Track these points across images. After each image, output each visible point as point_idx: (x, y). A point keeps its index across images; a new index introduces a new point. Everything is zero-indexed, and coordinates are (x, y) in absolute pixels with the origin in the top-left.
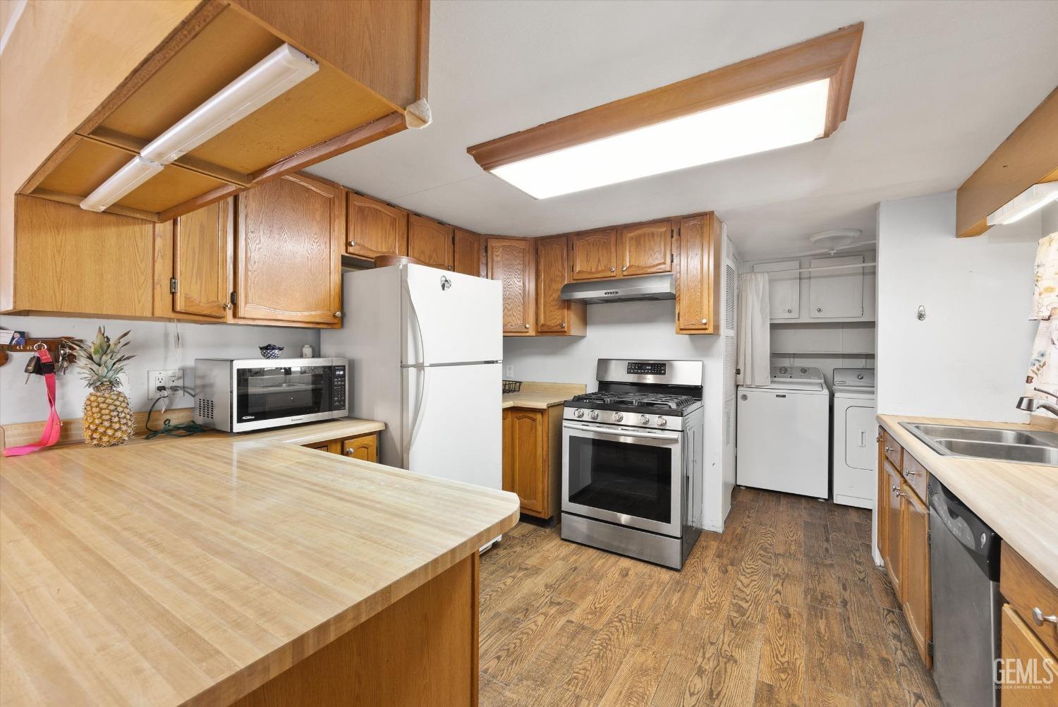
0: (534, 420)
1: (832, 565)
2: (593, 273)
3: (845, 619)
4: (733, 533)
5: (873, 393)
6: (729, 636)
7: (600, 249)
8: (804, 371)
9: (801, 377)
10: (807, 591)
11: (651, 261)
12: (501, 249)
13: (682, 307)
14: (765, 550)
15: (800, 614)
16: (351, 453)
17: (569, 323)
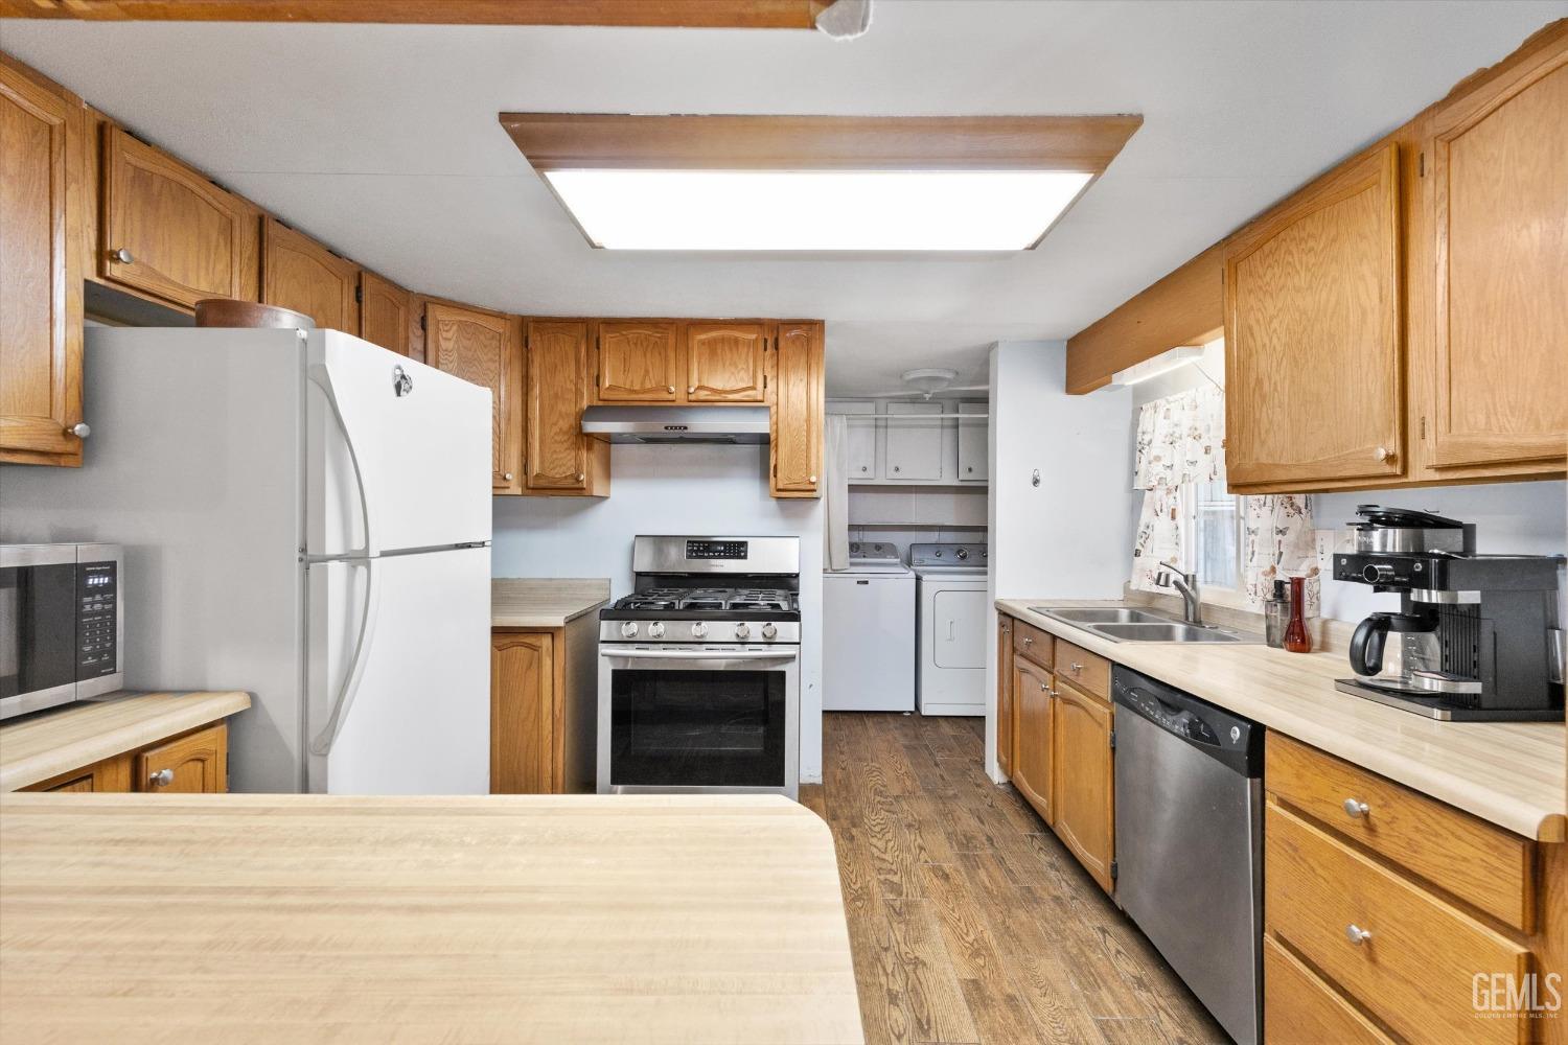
0: (534, 648)
1: (955, 796)
2: (635, 392)
3: (1001, 861)
4: (835, 781)
5: (985, 573)
6: (900, 929)
7: (648, 355)
8: (878, 547)
9: (876, 556)
10: (950, 836)
11: (733, 383)
12: (455, 328)
13: (778, 455)
14: (880, 793)
15: (957, 870)
16: (165, 781)
17: (589, 474)
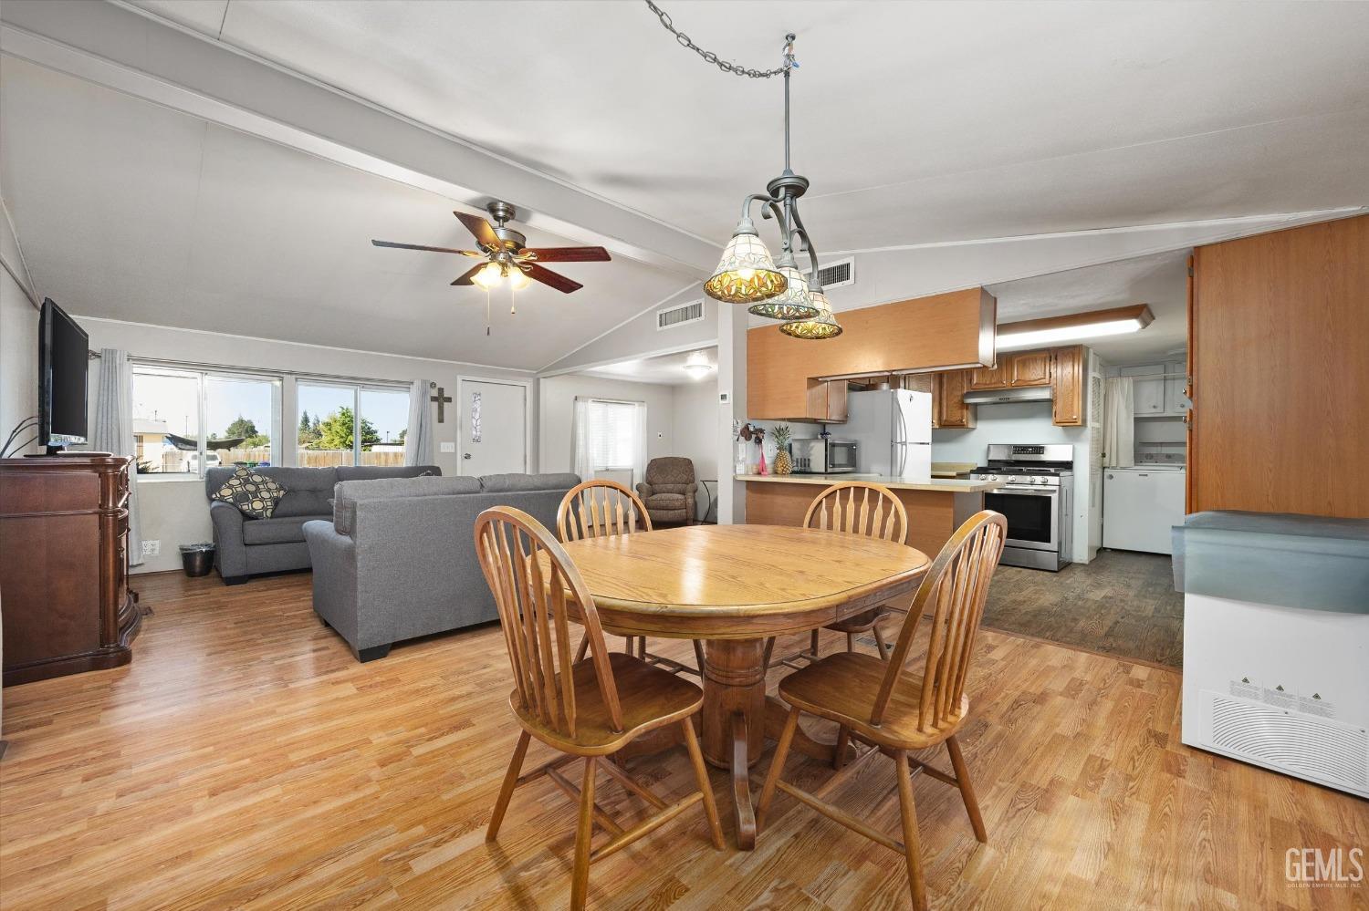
2: (986, 384)
9: (1165, 462)
11: (1033, 377)
13: (1058, 407)
17: (967, 420)
